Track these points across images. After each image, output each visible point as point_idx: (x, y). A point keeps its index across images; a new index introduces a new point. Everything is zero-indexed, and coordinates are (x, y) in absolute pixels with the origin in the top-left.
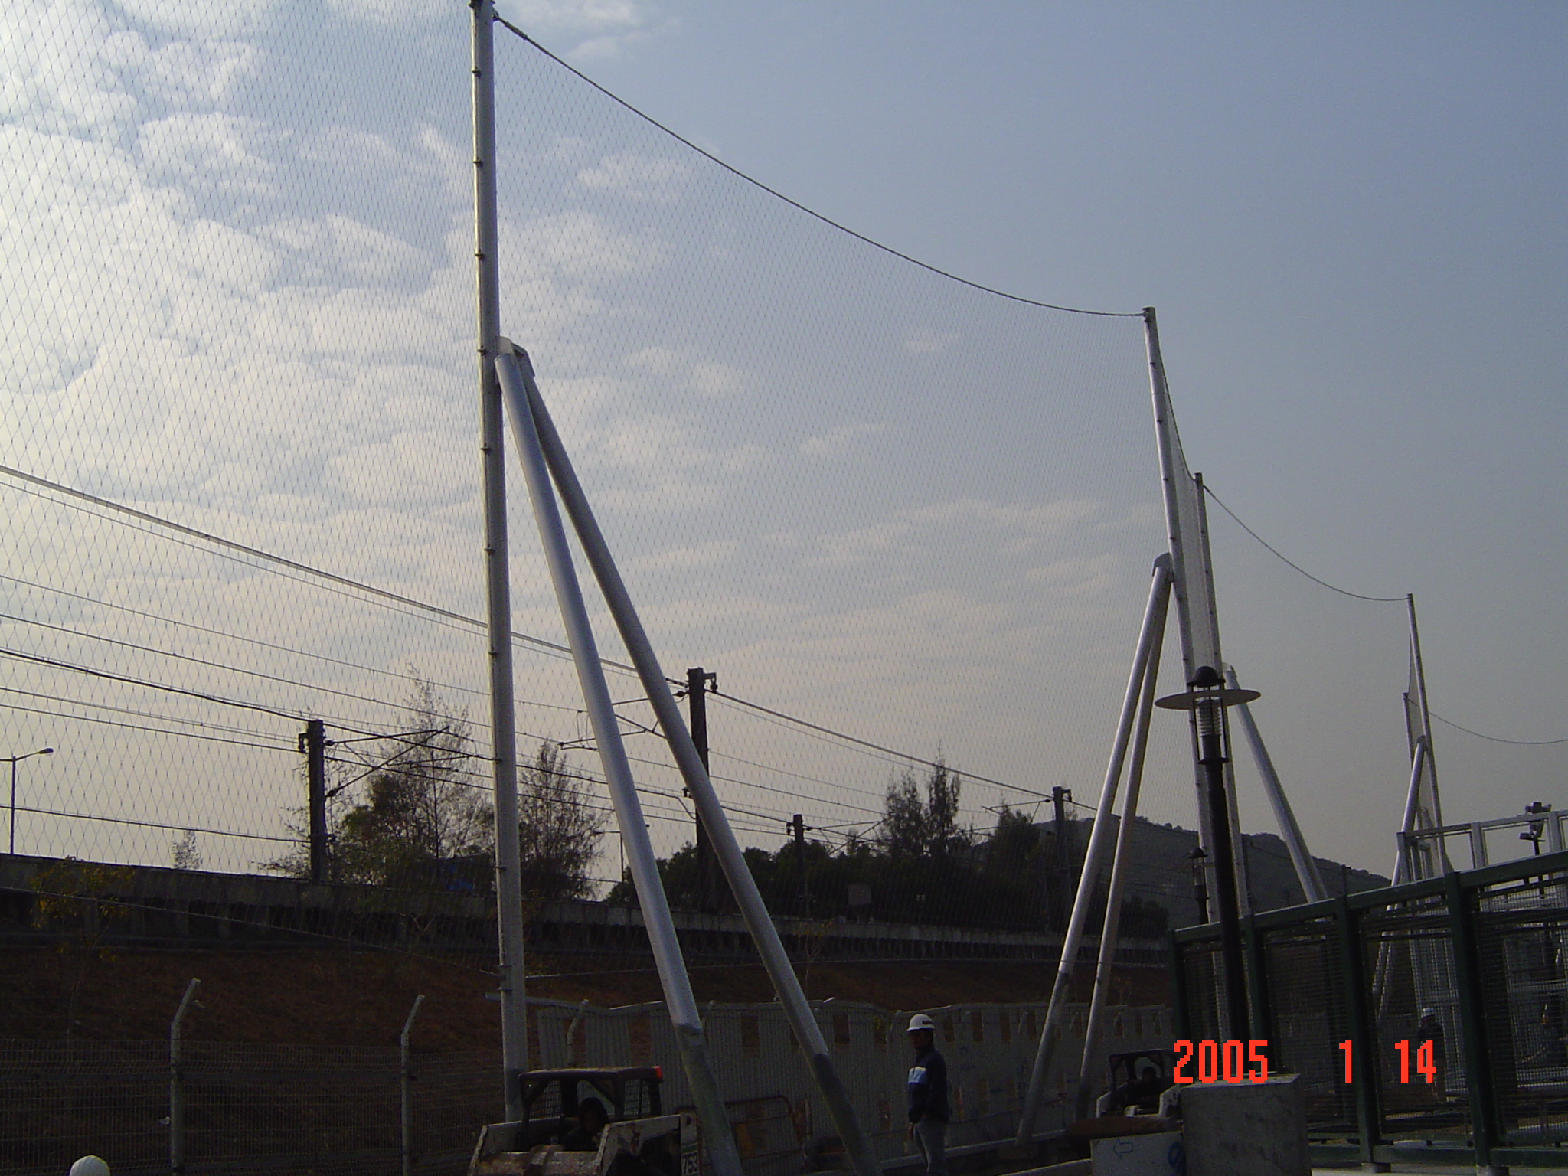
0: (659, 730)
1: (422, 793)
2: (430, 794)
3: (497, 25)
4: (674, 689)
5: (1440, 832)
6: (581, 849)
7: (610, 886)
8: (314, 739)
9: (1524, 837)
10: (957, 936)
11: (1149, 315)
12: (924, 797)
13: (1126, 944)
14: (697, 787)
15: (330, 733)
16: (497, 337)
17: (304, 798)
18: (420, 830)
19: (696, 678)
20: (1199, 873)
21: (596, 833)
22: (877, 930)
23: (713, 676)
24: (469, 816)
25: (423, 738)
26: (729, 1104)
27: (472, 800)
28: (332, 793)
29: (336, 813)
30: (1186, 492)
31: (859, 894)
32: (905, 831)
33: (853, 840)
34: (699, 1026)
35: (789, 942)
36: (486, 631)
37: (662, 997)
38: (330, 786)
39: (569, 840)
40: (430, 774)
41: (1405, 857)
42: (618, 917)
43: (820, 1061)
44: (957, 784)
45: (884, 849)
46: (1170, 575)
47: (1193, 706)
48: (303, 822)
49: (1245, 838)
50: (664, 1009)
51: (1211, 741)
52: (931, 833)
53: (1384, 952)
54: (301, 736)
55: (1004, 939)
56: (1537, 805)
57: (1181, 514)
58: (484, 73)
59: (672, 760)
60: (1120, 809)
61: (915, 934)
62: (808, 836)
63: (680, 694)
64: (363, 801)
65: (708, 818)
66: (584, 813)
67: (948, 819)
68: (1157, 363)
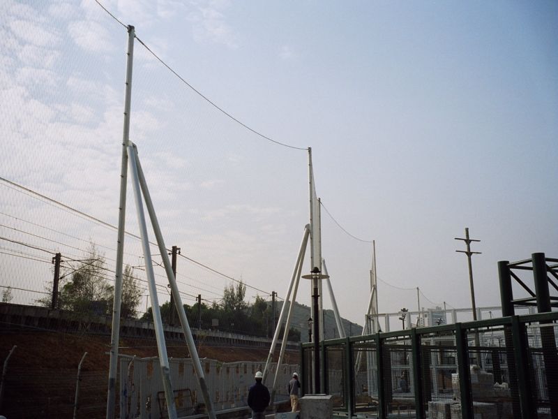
0: (163, 265)
1: (89, 279)
2: (91, 280)
3: (135, 39)
4: (168, 252)
5: (377, 315)
6: (135, 301)
7: (143, 314)
8: (57, 259)
9: (400, 319)
10: (241, 338)
11: (310, 150)
12: (235, 292)
13: (289, 343)
14: (172, 285)
15: (62, 258)
16: (128, 141)
17: (52, 278)
18: (87, 291)
19: (175, 249)
20: (310, 325)
21: (140, 296)
22: (219, 334)
23: (179, 249)
24: (102, 288)
25: (90, 262)
26: (174, 391)
27: (104, 283)
28: (61, 278)
29: (62, 284)
30: (315, 203)
31: (215, 322)
32: (229, 302)
33: (214, 304)
34: (168, 367)
35: (194, 337)
36: (117, 230)
37: (158, 355)
38: (61, 275)
39: (132, 298)
40: (92, 273)
41: (367, 323)
42: (145, 326)
43: (201, 380)
44: (245, 288)
45: (223, 308)
46: (309, 231)
47: (312, 278)
48: (51, 287)
49: (324, 311)
50: (158, 359)
51: (316, 290)
52: (236, 303)
53: (359, 355)
54: (53, 258)
55: (255, 339)
56: (404, 309)
57: (314, 212)
58: (130, 54)
59: (166, 275)
60: (291, 299)
61: (230, 336)
62: (202, 301)
63: (170, 254)
64: (71, 281)
65: (174, 295)
66: (137, 289)
67: (242, 299)
68: (311, 165)
